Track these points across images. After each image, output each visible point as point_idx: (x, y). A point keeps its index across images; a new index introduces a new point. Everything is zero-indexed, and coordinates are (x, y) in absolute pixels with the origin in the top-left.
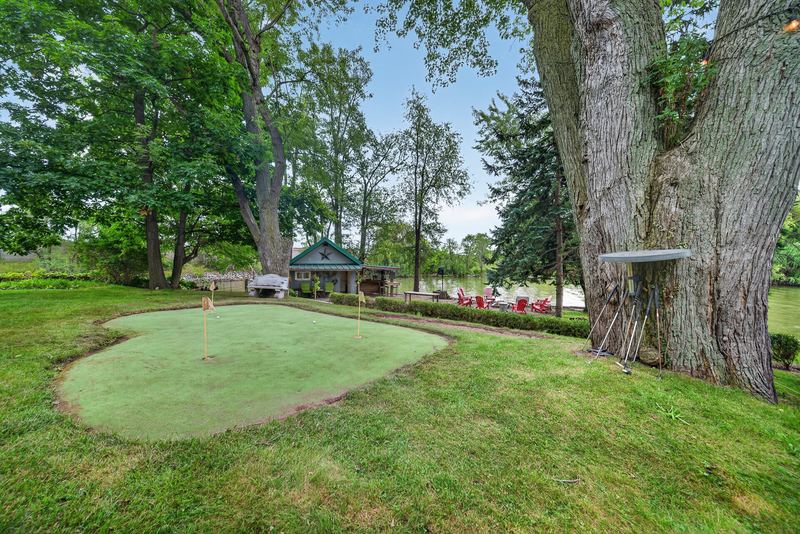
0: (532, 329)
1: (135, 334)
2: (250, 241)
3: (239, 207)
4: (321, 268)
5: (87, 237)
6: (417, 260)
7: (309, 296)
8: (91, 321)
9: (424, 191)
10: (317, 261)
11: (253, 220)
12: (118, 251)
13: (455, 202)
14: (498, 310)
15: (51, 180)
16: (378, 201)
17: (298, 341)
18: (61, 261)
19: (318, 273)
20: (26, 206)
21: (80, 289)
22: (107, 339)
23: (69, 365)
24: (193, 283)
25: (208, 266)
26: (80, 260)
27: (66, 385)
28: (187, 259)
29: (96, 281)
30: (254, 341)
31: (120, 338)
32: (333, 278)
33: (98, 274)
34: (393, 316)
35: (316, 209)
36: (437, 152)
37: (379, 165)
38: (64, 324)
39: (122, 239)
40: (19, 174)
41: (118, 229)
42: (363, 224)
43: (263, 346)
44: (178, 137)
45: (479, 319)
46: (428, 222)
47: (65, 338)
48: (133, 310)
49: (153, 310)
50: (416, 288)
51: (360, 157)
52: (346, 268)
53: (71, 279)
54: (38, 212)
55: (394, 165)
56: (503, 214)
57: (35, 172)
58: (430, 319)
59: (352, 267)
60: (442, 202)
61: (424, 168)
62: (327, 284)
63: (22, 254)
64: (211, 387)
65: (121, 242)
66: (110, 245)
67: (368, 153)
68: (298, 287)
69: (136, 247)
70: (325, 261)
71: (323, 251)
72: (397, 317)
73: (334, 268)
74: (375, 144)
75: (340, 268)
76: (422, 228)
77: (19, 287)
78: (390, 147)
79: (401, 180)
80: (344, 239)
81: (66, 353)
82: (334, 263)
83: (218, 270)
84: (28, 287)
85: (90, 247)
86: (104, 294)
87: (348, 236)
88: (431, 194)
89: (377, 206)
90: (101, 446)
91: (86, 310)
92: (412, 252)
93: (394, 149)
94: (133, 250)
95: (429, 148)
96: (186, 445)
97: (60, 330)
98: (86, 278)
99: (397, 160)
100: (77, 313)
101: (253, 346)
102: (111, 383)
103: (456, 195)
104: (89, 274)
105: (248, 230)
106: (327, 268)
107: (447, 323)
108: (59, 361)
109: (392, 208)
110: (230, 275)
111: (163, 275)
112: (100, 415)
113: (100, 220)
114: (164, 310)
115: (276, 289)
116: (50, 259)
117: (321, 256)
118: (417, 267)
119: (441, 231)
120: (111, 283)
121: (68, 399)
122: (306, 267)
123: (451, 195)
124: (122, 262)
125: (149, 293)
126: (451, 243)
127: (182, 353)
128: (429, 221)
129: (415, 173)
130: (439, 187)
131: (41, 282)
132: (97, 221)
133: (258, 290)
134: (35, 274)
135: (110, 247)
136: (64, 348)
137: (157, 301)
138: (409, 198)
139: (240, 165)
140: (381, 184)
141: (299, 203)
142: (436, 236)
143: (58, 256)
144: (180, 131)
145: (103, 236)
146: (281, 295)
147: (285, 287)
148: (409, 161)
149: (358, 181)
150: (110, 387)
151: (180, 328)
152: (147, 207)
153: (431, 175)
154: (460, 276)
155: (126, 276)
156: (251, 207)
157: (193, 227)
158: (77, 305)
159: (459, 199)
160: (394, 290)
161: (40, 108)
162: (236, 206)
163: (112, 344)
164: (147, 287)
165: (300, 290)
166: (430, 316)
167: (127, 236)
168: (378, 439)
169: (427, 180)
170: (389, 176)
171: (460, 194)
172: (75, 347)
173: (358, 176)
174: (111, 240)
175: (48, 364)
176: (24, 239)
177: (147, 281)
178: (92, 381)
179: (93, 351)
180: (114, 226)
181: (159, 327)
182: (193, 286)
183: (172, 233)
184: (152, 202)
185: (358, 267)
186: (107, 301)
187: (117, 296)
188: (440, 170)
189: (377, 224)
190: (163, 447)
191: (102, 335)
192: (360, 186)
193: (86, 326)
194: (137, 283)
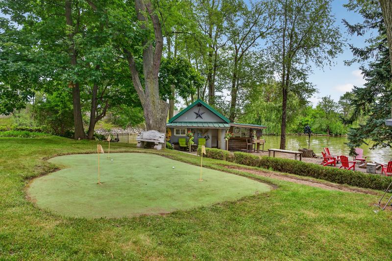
0: (376, 188)
1: (64, 167)
2: (138, 104)
3: (131, 77)
4: (195, 125)
5: (39, 102)
6: (283, 119)
7: (185, 149)
8: (42, 158)
9: (292, 52)
10: (192, 120)
11: (141, 88)
12: (57, 112)
13: (325, 61)
14: (365, 170)
15: (21, 67)
16: (248, 65)
17: (157, 179)
18: (25, 118)
19: (192, 130)
20: (8, 83)
21: (36, 138)
22: (50, 168)
23: (31, 181)
24: (103, 136)
25: (114, 123)
26: (36, 118)
27: (30, 190)
28: (99, 118)
29: (45, 133)
30: (129, 176)
31: (56, 169)
32: (206, 135)
33: (46, 128)
34: (246, 169)
35: (189, 76)
36: (306, 13)
37: (250, 31)
38: (28, 158)
39: (59, 104)
40: (6, 64)
41: (57, 97)
42: (233, 86)
43: (133, 180)
44: (93, 28)
45: (325, 175)
46: (296, 83)
47: (29, 166)
48: (64, 153)
49: (75, 153)
50: (283, 146)
51: (233, 25)
52: (216, 125)
53: (31, 131)
54: (15, 87)
55: (264, 30)
56: (367, 74)
57: (13, 62)
58: (278, 173)
59: (221, 125)
60: (311, 63)
61: (293, 30)
62: (200, 140)
63: (6, 114)
64: (99, 198)
65: (59, 106)
66: (53, 107)
67: (240, 22)
68: (175, 141)
69: (67, 109)
70: (199, 120)
71: (197, 112)
72: (249, 169)
73: (206, 125)
74: (246, 13)
75: (211, 125)
76: (289, 88)
77: (5, 136)
78: (260, 14)
79: (270, 44)
80: (217, 101)
81: (30, 174)
82: (207, 121)
83: (121, 126)
84: (9, 135)
85: (42, 109)
86: (49, 142)
87: (220, 97)
88: (300, 55)
89: (247, 69)
90: (45, 216)
91: (39, 151)
92: (279, 111)
93: (264, 15)
94: (66, 111)
95: (299, 10)
96: (80, 220)
97: (26, 162)
98: (39, 131)
99: (266, 25)
100: (35, 153)
101: (128, 179)
102: (50, 191)
103: (327, 55)
104: (41, 128)
105: (137, 96)
106: (200, 125)
107: (291, 178)
108: (27, 178)
109: (261, 71)
110: (128, 131)
111: (83, 129)
112: (45, 204)
113: (47, 91)
114: (81, 153)
115: (156, 142)
116: (19, 117)
117: (195, 116)
118: (284, 126)
119: (311, 91)
120: (53, 134)
121: (32, 196)
122: (183, 125)
123: (321, 54)
124: (60, 120)
125: (74, 142)
126: (327, 102)
127: (87, 179)
128: (298, 81)
129: (284, 36)
130: (309, 47)
131: (16, 133)
132: (45, 91)
133: (143, 142)
134: (12, 127)
135: (52, 110)
136: (29, 171)
137: (78, 148)
138: (278, 61)
139: (132, 46)
140: (251, 49)
141: (176, 72)
142: (305, 95)
143: (24, 115)
144: (94, 23)
145: (48, 102)
146: (159, 147)
147: (162, 141)
148: (278, 24)
149: (231, 48)
150: (50, 193)
151: (89, 165)
152: (72, 82)
153: (300, 37)
154: (336, 135)
155: (62, 130)
156: (140, 77)
157: (103, 93)
158: (34, 148)
159: (330, 57)
160: (261, 146)
161: (14, 19)
162: (130, 77)
163: (52, 172)
164: (73, 138)
165: (177, 144)
166: (280, 170)
167: (62, 101)
168: (179, 234)
169: (296, 42)
170: (259, 40)
171: (331, 53)
172: (34, 171)
173: (229, 43)
174: (53, 104)
175: (22, 179)
176: (7, 105)
177: (73, 134)
178: (42, 189)
179: (43, 174)
180: (55, 94)
181: (76, 164)
182: (103, 138)
183: (89, 99)
184: (76, 77)
185: (227, 125)
186: (50, 146)
187: (56, 143)
188: (309, 31)
189: (246, 86)
190: (70, 219)
191: (47, 167)
192: (232, 52)
193: (39, 160)
194: (68, 135)
